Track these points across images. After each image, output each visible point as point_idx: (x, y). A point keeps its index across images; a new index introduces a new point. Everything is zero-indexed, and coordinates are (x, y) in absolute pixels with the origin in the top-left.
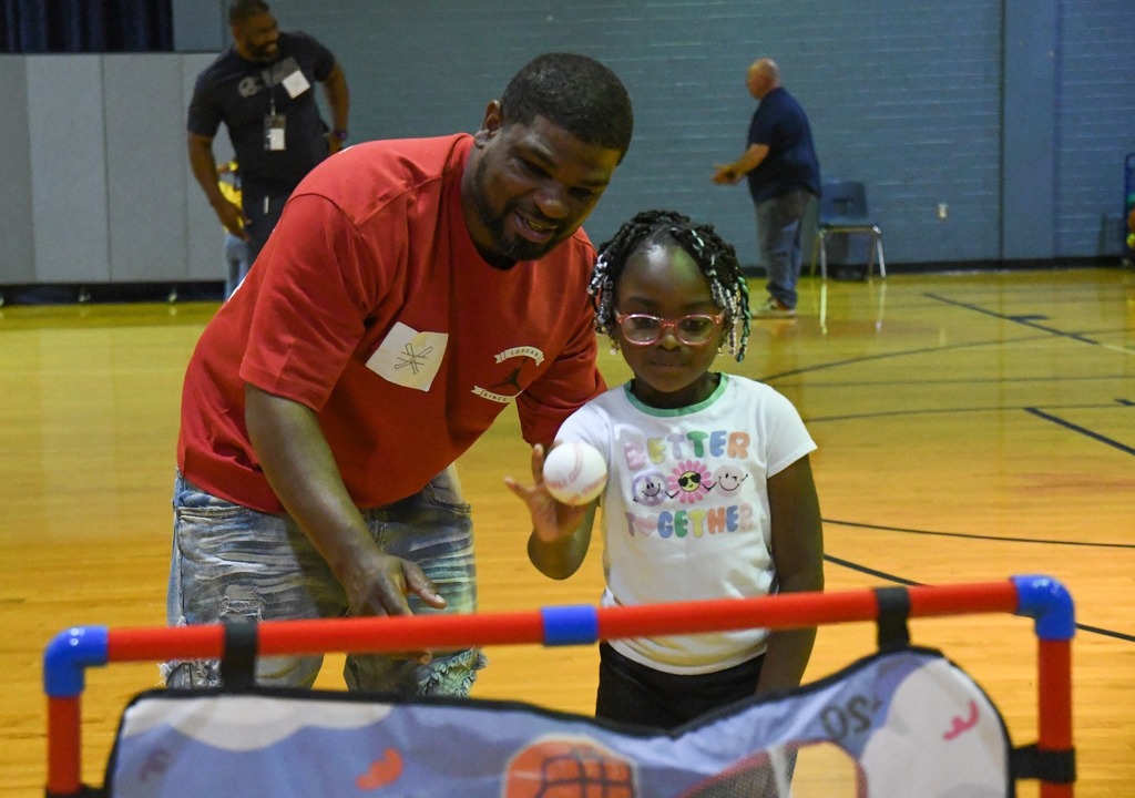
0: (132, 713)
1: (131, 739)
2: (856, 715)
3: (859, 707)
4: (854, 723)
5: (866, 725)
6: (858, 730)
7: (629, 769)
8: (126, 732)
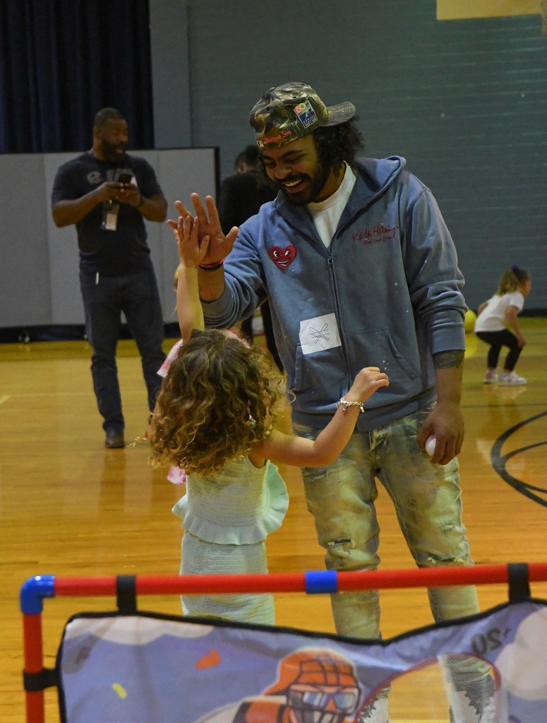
0: (70, 626)
1: (69, 641)
2: (493, 640)
3: (494, 635)
4: (490, 644)
5: (499, 645)
6: (493, 648)
7: (351, 668)
8: (67, 637)
